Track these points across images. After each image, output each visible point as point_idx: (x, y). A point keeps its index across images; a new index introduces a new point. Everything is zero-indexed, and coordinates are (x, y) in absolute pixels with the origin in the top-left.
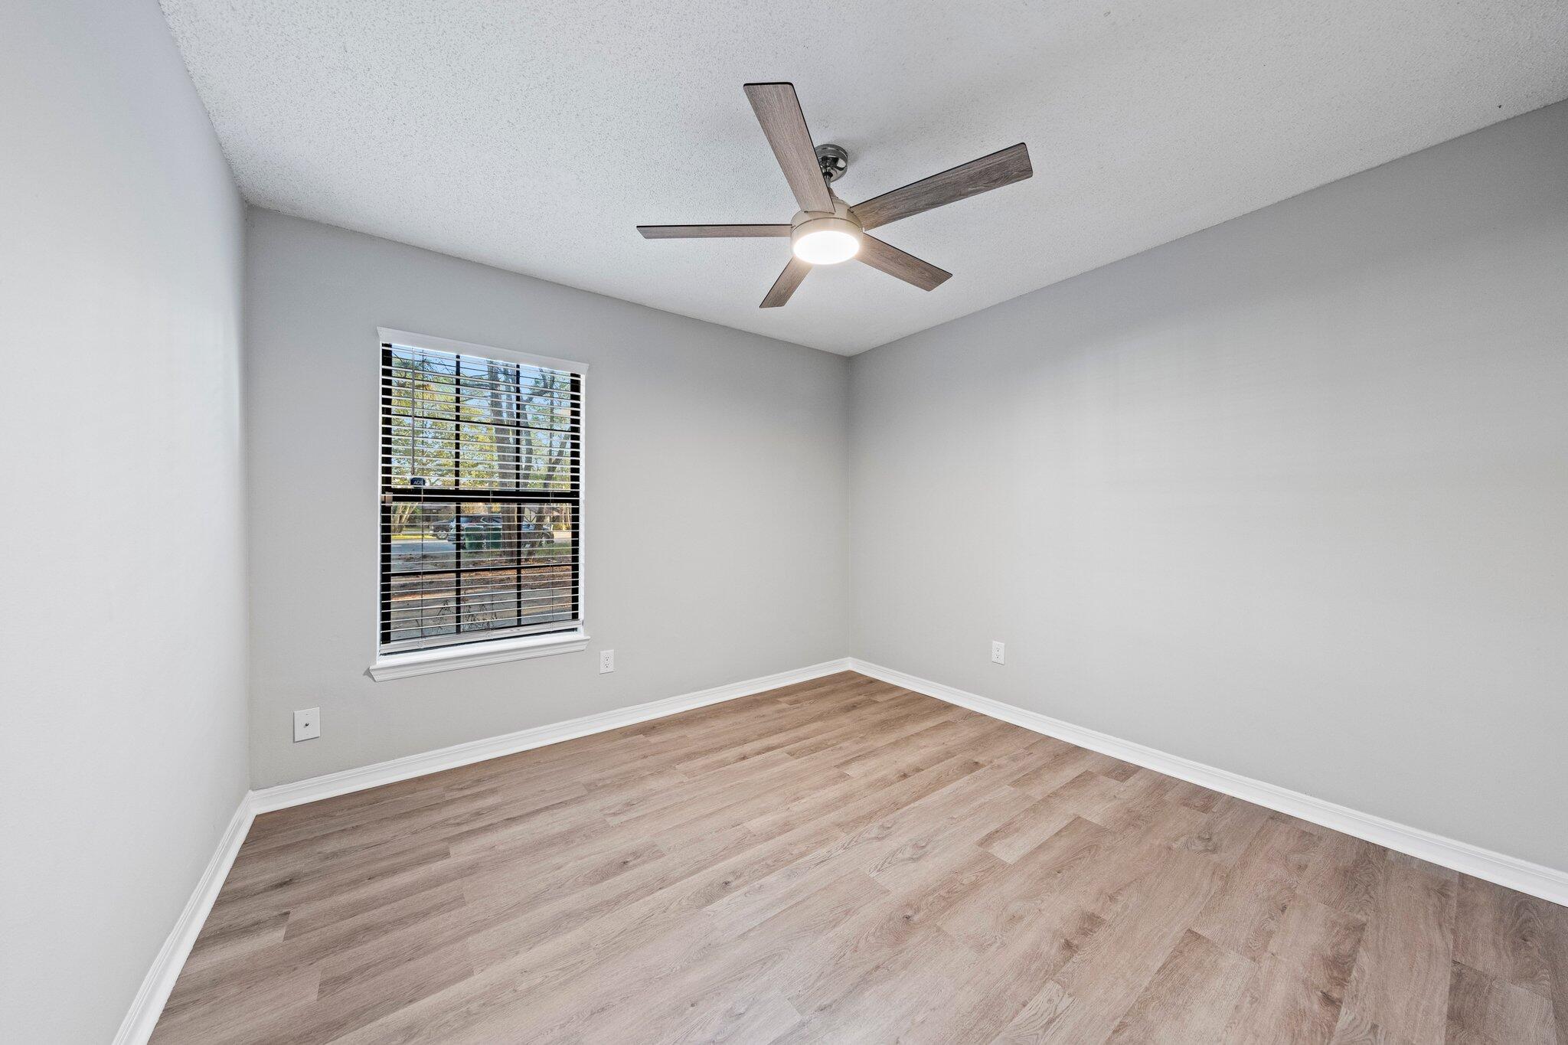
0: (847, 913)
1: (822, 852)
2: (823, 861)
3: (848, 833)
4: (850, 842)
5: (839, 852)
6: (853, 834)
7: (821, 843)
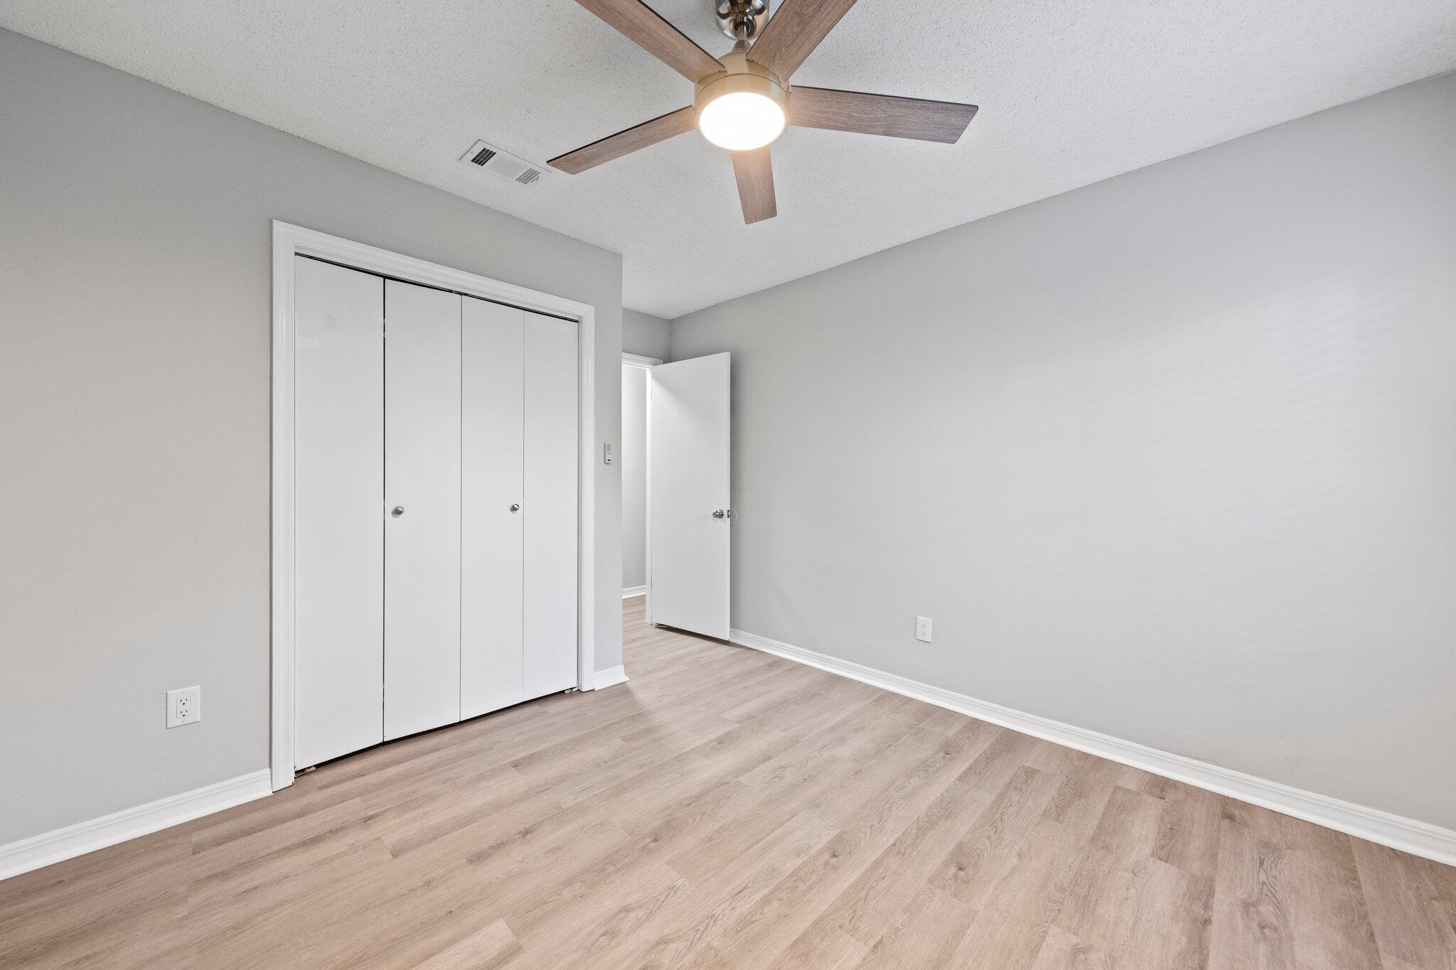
0: (711, 839)
1: (743, 907)
2: (740, 892)
3: (709, 947)
4: (706, 929)
5: (720, 909)
6: (701, 945)
7: (745, 922)
